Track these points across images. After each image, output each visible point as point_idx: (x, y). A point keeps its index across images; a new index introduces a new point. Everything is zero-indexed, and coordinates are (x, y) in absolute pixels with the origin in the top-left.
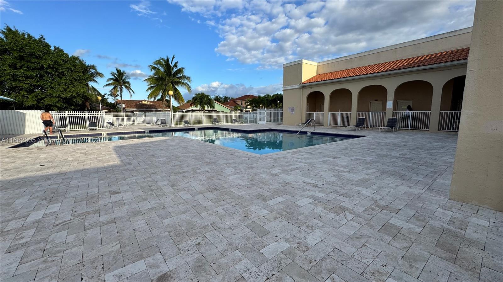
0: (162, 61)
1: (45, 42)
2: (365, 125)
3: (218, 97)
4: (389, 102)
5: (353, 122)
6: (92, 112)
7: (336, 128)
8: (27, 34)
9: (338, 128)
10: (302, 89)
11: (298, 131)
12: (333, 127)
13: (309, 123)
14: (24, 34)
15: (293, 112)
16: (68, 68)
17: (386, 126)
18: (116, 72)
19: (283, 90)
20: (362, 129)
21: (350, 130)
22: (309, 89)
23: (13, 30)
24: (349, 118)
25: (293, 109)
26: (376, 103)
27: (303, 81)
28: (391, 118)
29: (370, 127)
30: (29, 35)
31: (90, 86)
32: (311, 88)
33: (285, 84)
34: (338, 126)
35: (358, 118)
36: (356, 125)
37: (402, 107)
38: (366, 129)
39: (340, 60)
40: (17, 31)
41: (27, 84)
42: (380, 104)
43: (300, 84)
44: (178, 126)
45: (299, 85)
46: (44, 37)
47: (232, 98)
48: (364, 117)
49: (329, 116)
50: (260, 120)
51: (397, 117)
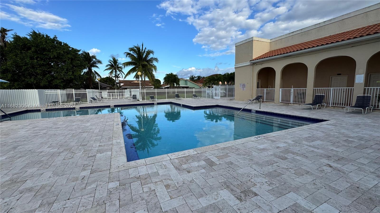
0: (135, 48)
1: (57, 40)
2: (325, 104)
3: (193, 77)
4: (359, 75)
5: (309, 99)
6: (79, 90)
7: (288, 105)
8: (45, 35)
9: (290, 105)
10: (253, 66)
11: (241, 109)
12: (285, 104)
13: (259, 99)
14: (43, 35)
15: (244, 88)
16: (68, 58)
17: (353, 105)
18: (112, 60)
19: (235, 68)
20: (320, 108)
21: (304, 109)
22: (260, 65)
23: (38, 33)
24: (304, 94)
25: (244, 86)
26: (339, 77)
27: (254, 58)
28: (363, 95)
29: (330, 106)
30: (47, 36)
31: (93, 71)
32: (261, 64)
33: (237, 62)
34: (291, 103)
35: (315, 95)
36: (313, 103)
37: (377, 82)
38: (325, 108)
39: (294, 33)
40: (40, 33)
41: (40, 70)
42: (344, 79)
43: (251, 61)
44: (146, 100)
45: (249, 62)
46: (57, 37)
47: (203, 77)
48: (323, 94)
49: (281, 92)
50: (216, 96)
51: (370, 94)
